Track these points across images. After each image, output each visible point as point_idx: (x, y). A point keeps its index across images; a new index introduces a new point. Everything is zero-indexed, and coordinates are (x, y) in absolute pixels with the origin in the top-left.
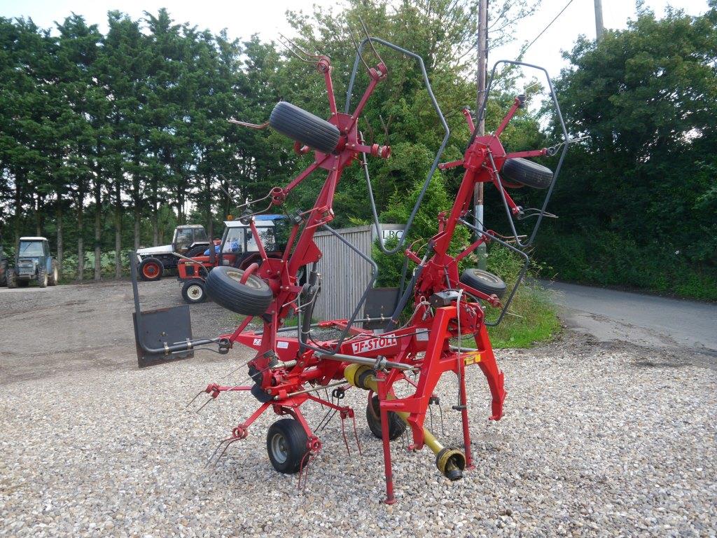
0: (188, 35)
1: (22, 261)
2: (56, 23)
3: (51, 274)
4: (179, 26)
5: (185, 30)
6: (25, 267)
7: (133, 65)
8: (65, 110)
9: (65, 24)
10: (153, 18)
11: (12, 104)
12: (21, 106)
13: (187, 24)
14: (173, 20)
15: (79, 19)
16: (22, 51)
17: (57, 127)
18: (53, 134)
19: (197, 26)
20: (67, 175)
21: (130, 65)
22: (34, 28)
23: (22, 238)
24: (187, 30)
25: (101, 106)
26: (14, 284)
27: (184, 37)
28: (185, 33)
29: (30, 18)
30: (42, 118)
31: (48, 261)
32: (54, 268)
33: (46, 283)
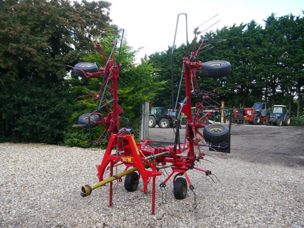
1: (272, 115)
3: (286, 121)
6: (272, 117)
22: (292, 17)
23: (274, 106)
26: (268, 124)
29: (291, 14)
31: (285, 115)
32: (288, 119)
33: (281, 124)
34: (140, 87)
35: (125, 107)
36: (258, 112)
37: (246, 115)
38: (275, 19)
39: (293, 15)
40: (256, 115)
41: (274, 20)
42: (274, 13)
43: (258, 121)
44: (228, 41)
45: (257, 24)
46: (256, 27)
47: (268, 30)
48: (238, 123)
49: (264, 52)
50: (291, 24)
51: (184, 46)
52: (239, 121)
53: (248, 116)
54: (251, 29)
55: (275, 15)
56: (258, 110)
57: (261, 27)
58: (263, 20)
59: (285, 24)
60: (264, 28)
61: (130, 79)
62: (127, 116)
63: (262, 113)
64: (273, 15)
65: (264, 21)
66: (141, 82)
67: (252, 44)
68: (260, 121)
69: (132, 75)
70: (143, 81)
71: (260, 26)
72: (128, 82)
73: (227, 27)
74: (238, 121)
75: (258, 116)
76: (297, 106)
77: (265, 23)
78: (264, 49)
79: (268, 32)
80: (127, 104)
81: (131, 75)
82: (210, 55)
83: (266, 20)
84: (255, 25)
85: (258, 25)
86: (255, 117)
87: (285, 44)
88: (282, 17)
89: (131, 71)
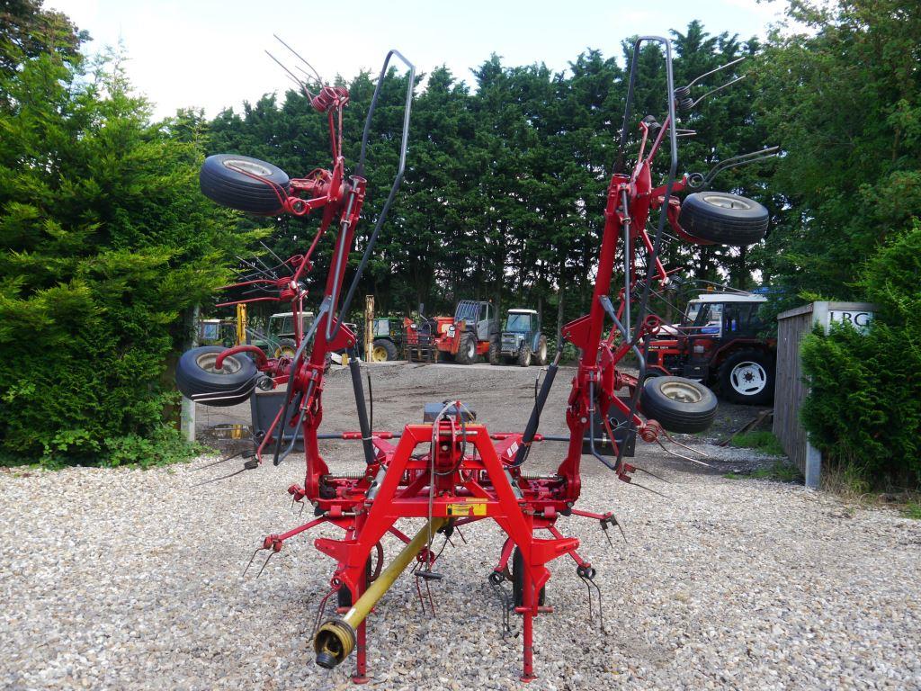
0: (725, 50)
1: (506, 336)
2: (570, 63)
3: (538, 352)
4: (714, 40)
5: (722, 44)
6: (507, 343)
7: (648, 99)
8: (567, 162)
9: (578, 62)
10: (681, 36)
11: (513, 162)
12: (521, 164)
13: (725, 35)
14: (707, 34)
15: (595, 55)
16: (531, 101)
17: (556, 185)
18: (552, 192)
19: (736, 35)
20: (567, 237)
21: (644, 100)
22: (545, 73)
23: (510, 310)
24: (725, 43)
25: (607, 154)
26: (496, 361)
27: (720, 52)
28: (721, 48)
29: (543, 63)
30: (543, 175)
31: (536, 337)
32: (541, 346)
33: (528, 361)
34: (194, 246)
35: (147, 314)
36: (472, 329)
37: (439, 335)
38: (503, 72)
39: (549, 67)
40: (465, 336)
41: (499, 75)
42: (498, 54)
43: (471, 354)
44: (377, 116)
45: (455, 79)
46: (452, 87)
47: (488, 100)
48: (420, 359)
49: (480, 158)
50: (546, 90)
51: (231, 119)
52: (424, 353)
53: (444, 341)
54: (440, 90)
55: (501, 61)
56: (469, 323)
57: (466, 91)
58: (471, 69)
59: (526, 88)
60: (472, 93)
61: (157, 217)
62: (154, 345)
63: (478, 329)
64: (495, 59)
65: (473, 74)
66: (198, 229)
67: (448, 133)
68: (475, 352)
69: (167, 205)
70: (204, 225)
71: (464, 87)
72: (151, 226)
73: (369, 73)
74: (419, 354)
75: (470, 339)
76: (557, 311)
77: (477, 78)
78: (480, 152)
79: (489, 104)
80: (152, 306)
81: (165, 202)
82: (323, 154)
83: (479, 70)
84: (450, 82)
85: (457, 82)
86: (465, 342)
87: (533, 144)
88: (517, 70)
89: (164, 191)
